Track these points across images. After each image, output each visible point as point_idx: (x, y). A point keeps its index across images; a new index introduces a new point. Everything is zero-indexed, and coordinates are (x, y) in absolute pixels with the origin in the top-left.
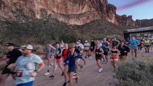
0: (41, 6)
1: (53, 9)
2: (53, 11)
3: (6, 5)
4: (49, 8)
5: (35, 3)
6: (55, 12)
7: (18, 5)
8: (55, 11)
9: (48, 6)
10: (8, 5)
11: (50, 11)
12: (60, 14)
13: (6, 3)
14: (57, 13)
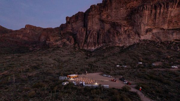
0: (147, 27)
1: (162, 27)
2: (162, 28)
3: (120, 34)
4: (156, 27)
5: (142, 26)
6: (164, 30)
7: (128, 31)
8: (166, 27)
9: (155, 25)
10: (121, 33)
11: (158, 29)
12: (172, 30)
13: (120, 32)
14: (168, 30)
